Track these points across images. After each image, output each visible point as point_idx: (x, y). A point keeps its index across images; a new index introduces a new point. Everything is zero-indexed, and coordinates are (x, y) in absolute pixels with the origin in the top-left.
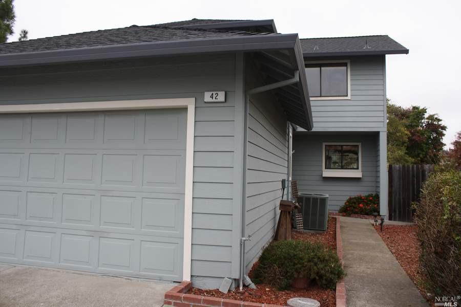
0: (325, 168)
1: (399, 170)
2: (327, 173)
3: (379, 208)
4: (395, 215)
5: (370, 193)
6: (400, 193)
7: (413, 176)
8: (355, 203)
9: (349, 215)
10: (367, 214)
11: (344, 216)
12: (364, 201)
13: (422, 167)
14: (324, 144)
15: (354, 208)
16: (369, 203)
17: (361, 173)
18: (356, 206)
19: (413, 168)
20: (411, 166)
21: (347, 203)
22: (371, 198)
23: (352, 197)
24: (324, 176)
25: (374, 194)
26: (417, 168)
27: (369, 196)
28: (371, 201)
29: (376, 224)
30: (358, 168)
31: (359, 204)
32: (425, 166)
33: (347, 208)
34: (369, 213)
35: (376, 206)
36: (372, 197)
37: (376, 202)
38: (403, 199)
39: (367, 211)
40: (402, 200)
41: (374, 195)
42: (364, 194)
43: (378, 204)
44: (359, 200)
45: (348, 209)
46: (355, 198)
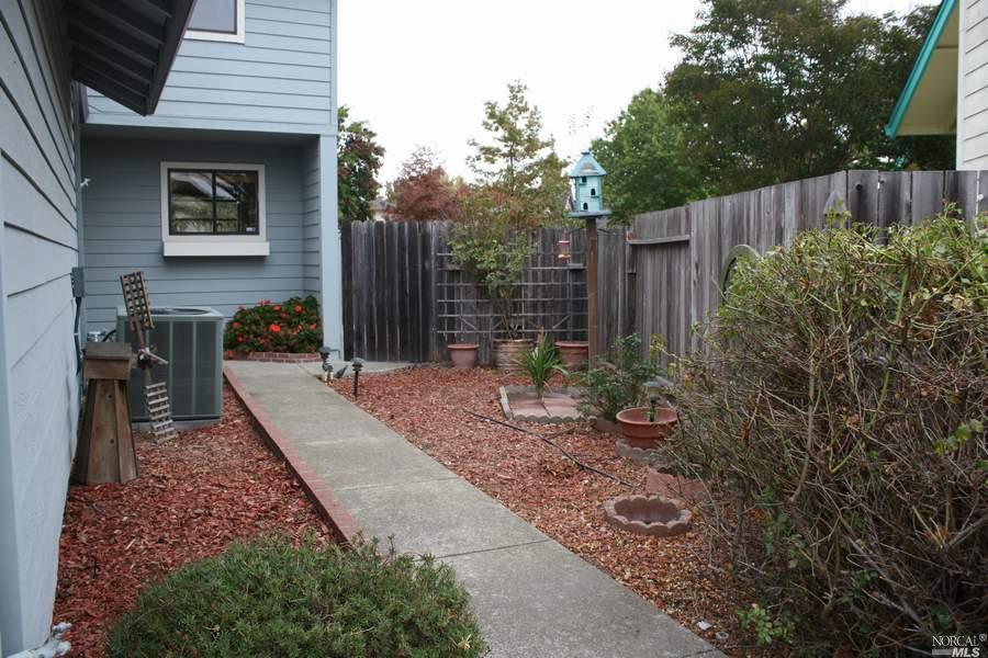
0: (171, 233)
1: (369, 235)
2: (177, 247)
3: (321, 333)
4: (359, 346)
5: (293, 295)
6: (370, 294)
7: (402, 248)
8: (256, 323)
9: (244, 356)
10: (293, 350)
11: (231, 359)
12: (279, 317)
13: (423, 227)
14: (165, 166)
15: (256, 335)
16: (296, 320)
17: (268, 244)
18: (262, 329)
19: (401, 228)
20: (396, 224)
21: (235, 325)
22: (299, 308)
23: (246, 307)
24: (166, 254)
25: (303, 296)
26: (412, 228)
27: (292, 302)
28: (299, 314)
29: (329, 376)
30: (256, 233)
31: (269, 324)
32: (429, 224)
33: (237, 336)
34: (297, 346)
35: (312, 327)
36: (299, 304)
37: (312, 318)
38: (378, 305)
39: (292, 343)
40: (375, 309)
41: (303, 300)
42: (277, 299)
43: (318, 322)
44: (266, 313)
45: (240, 339)
46: (256, 310)
